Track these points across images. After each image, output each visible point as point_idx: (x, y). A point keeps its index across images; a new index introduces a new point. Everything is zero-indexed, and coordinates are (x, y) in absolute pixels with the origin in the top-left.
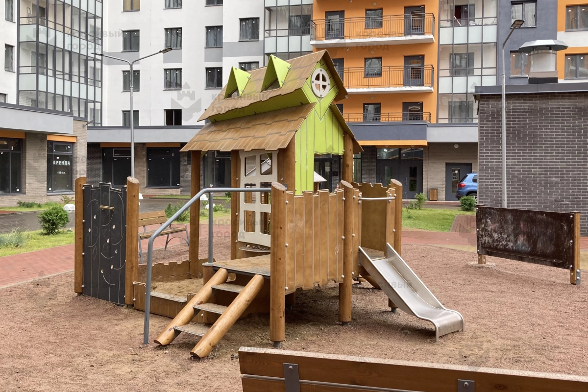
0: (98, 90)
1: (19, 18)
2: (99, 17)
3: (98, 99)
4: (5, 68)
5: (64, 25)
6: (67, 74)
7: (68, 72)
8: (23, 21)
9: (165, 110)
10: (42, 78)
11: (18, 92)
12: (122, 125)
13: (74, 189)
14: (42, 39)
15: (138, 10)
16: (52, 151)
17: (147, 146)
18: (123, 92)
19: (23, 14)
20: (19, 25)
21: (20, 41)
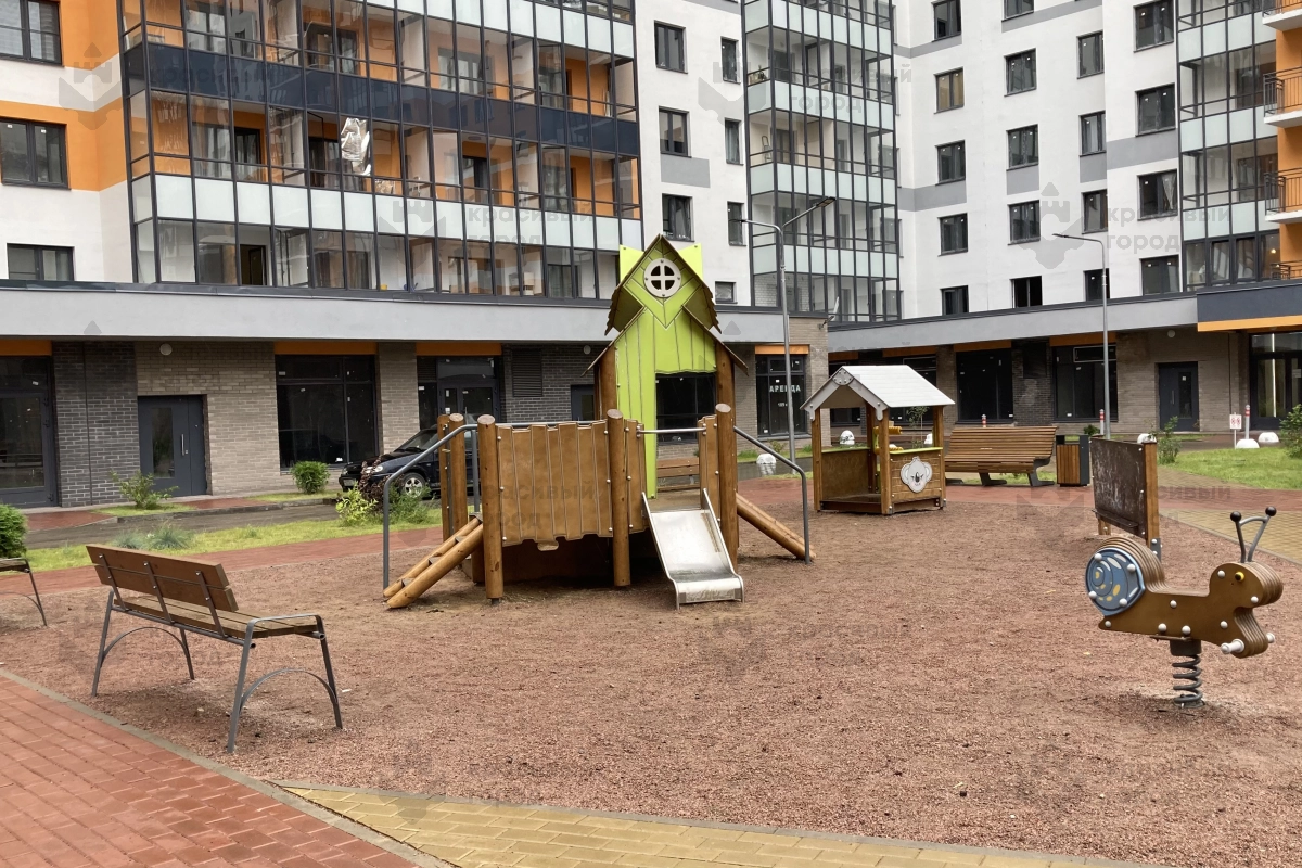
0: (892, 258)
1: (748, 156)
2: (888, 131)
3: (891, 273)
4: (730, 240)
5: (822, 157)
6: (831, 238)
7: (833, 235)
8: (755, 160)
9: (1012, 280)
10: (788, 250)
11: (753, 276)
12: (941, 314)
13: (810, 430)
14: (785, 186)
15: (961, 105)
16: (766, 371)
17: (955, 350)
18: (942, 255)
19: (756, 147)
20: (749, 167)
21: (752, 193)
